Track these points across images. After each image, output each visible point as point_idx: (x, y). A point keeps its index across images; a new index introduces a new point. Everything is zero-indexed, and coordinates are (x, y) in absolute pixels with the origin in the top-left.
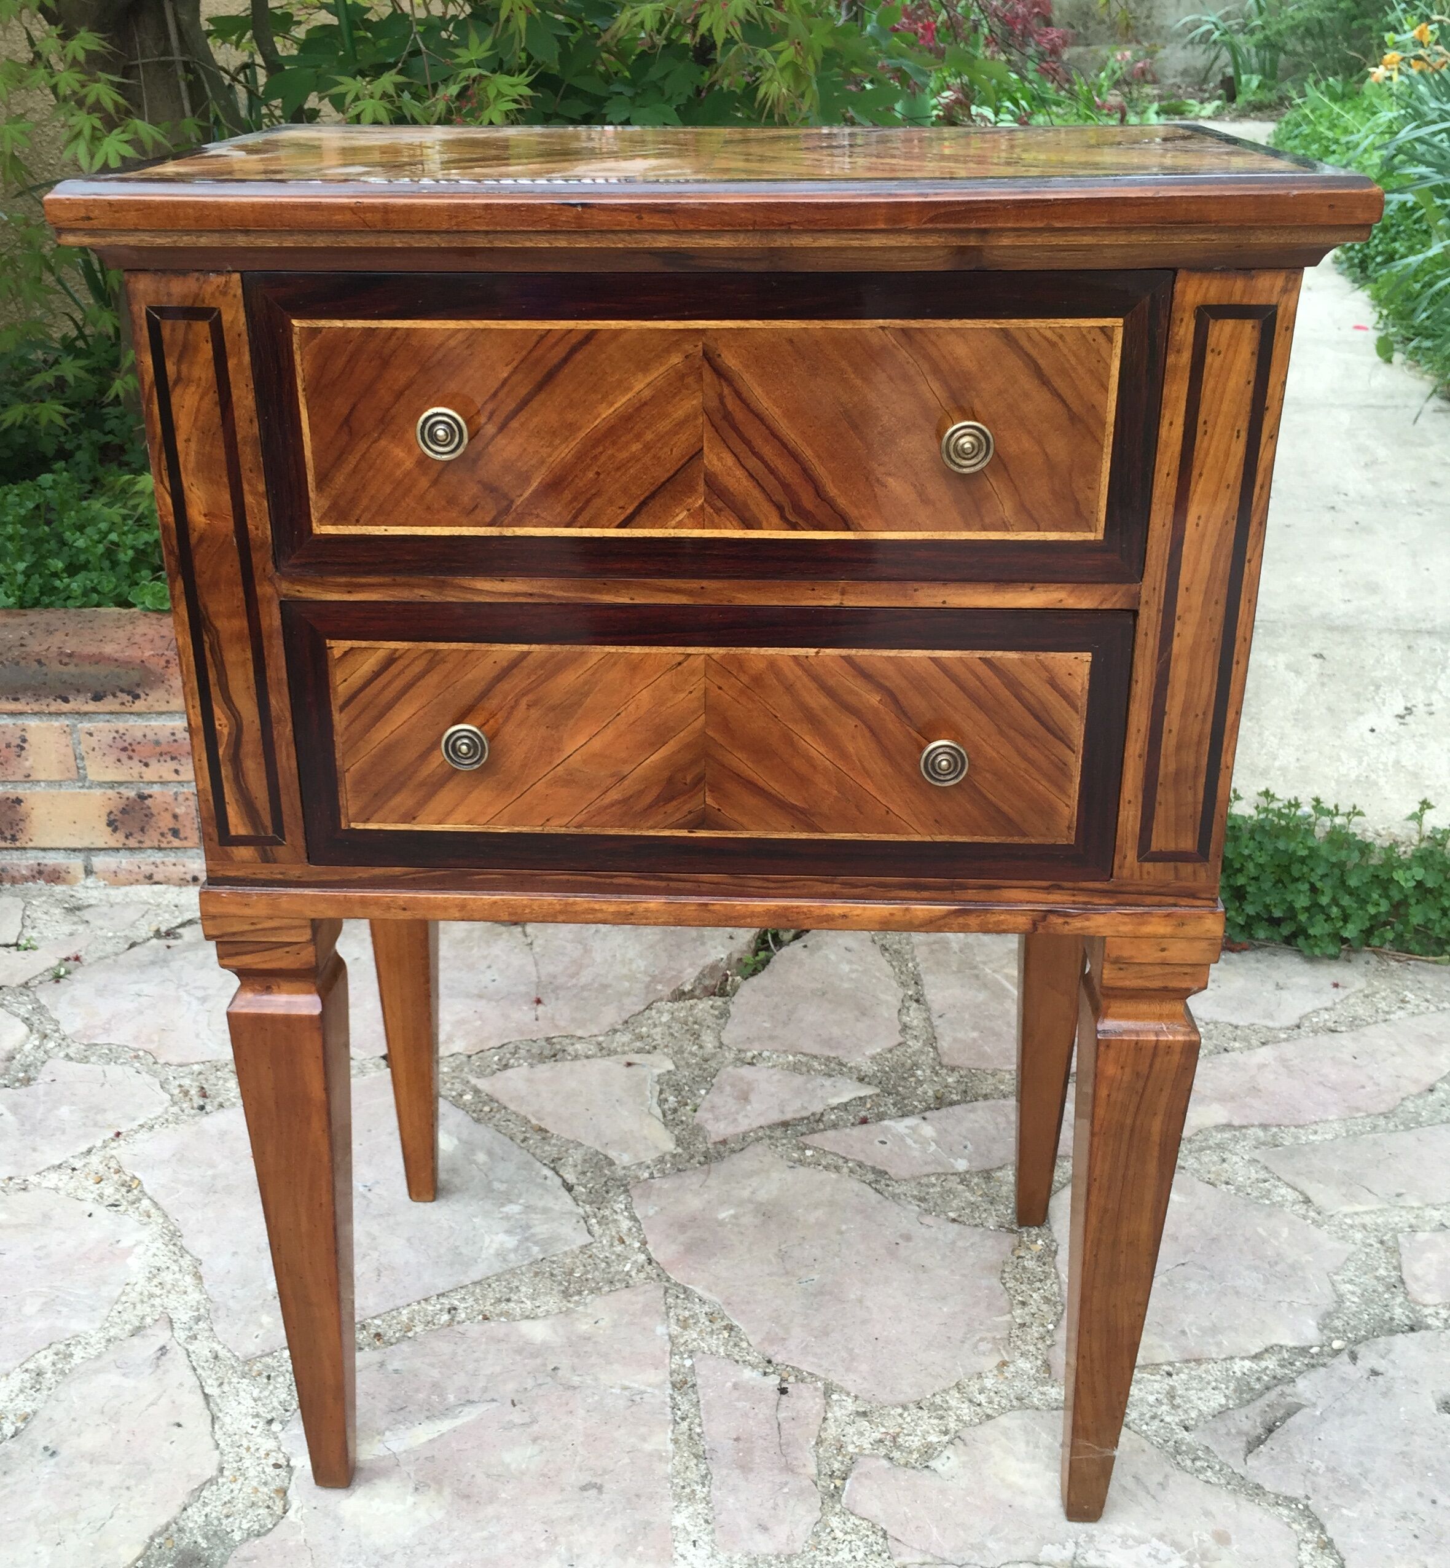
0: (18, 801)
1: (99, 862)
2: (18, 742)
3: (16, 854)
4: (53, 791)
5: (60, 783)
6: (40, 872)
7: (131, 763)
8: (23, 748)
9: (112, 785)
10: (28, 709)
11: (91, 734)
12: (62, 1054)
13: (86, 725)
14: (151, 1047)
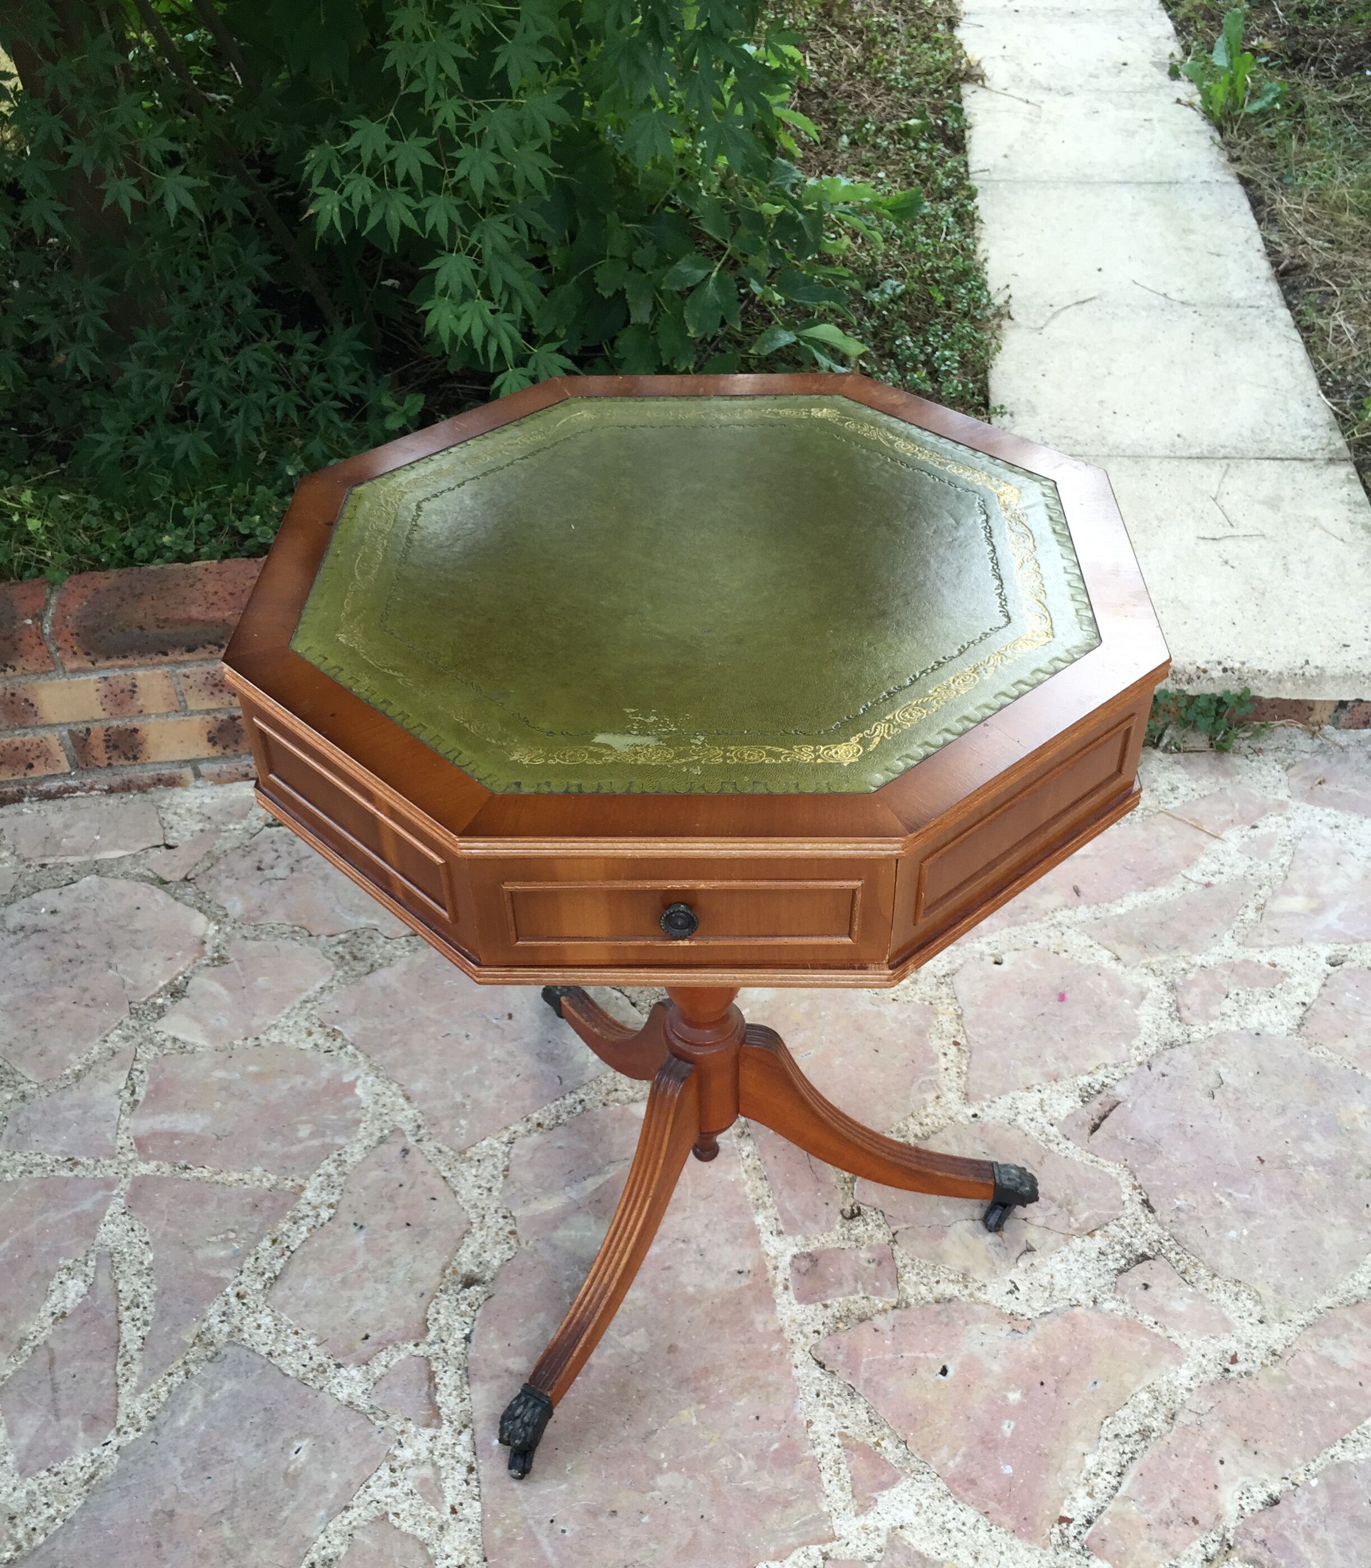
0: (135, 730)
1: (205, 768)
2: (130, 687)
3: (136, 769)
4: (163, 721)
5: (167, 714)
7: (222, 695)
8: (135, 692)
9: (208, 712)
10: (135, 663)
11: (187, 677)
12: (238, 936)
13: (183, 670)
14: (304, 923)
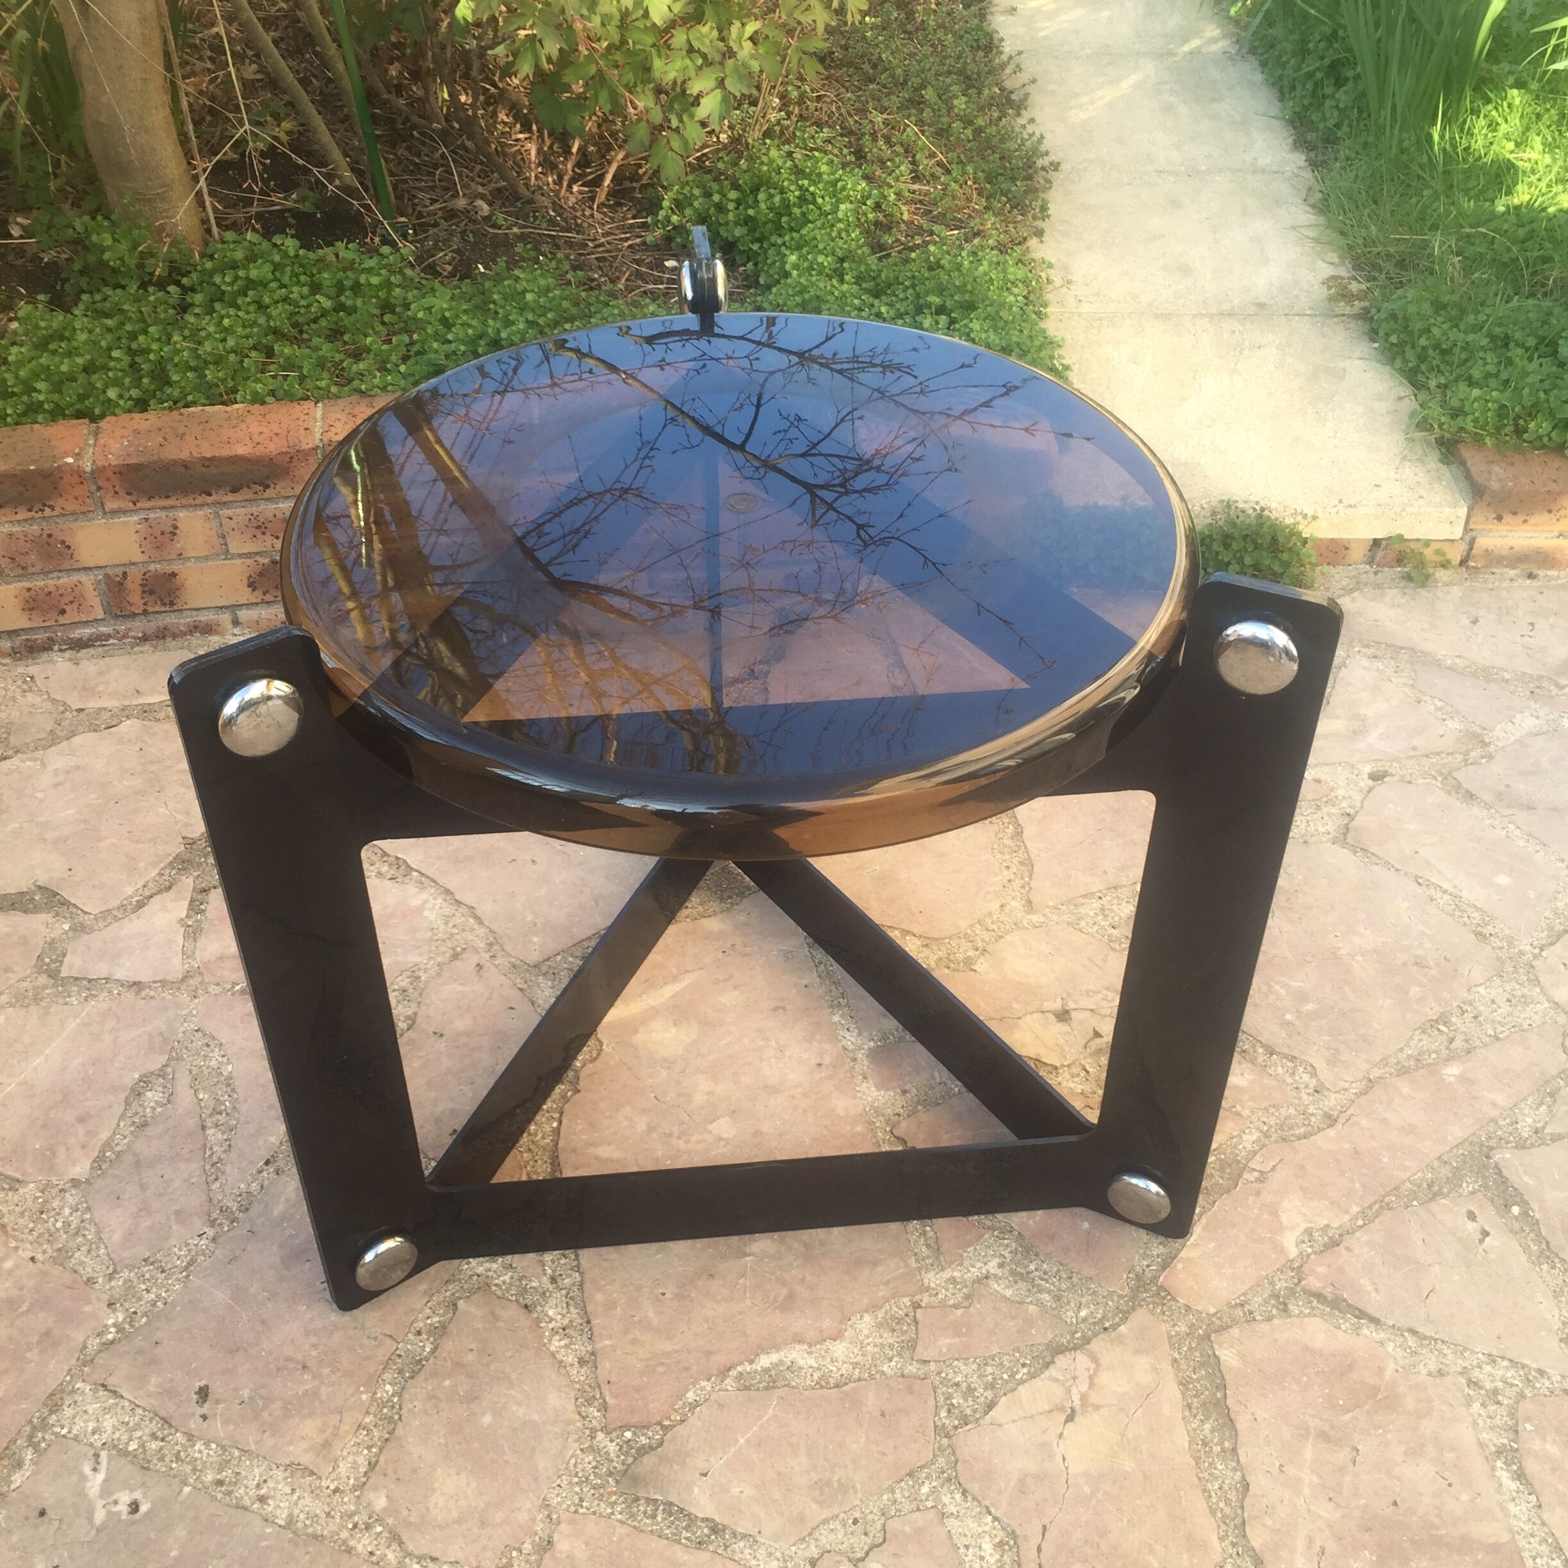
0: (174, 575)
1: (243, 614)
2: (171, 529)
3: (173, 615)
4: (203, 565)
5: (207, 558)
6: (196, 627)
7: (265, 538)
8: (175, 534)
9: (249, 555)
10: (177, 503)
11: (231, 518)
13: (226, 512)
